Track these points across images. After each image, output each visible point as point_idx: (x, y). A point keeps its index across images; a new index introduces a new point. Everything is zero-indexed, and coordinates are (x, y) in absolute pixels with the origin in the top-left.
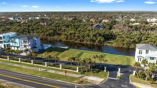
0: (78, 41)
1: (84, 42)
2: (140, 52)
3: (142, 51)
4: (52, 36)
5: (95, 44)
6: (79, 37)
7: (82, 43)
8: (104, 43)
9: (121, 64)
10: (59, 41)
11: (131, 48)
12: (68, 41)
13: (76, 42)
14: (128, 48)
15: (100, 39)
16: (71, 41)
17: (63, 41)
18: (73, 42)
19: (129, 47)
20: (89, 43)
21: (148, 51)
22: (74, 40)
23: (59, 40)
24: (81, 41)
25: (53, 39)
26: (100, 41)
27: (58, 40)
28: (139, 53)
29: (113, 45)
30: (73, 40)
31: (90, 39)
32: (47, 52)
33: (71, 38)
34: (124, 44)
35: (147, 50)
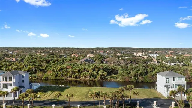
0: (73, 78)
1: (80, 79)
2: (166, 80)
3: (169, 79)
4: (33, 74)
5: (96, 79)
6: (73, 72)
7: (79, 79)
8: (108, 78)
9: (149, 97)
10: (45, 79)
11: (140, 81)
12: (58, 78)
13: (70, 79)
14: (137, 82)
15: (102, 72)
16: (63, 78)
17: (52, 78)
18: (66, 79)
19: (137, 80)
20: (89, 79)
21: (175, 78)
22: (67, 77)
23: (45, 77)
24: (76, 77)
25: (35, 77)
26: (102, 75)
27: (43, 78)
28: (166, 82)
29: (119, 79)
30: (65, 77)
31: (89, 74)
32: (41, 92)
33: (62, 74)
34: (131, 77)
35: (173, 78)
